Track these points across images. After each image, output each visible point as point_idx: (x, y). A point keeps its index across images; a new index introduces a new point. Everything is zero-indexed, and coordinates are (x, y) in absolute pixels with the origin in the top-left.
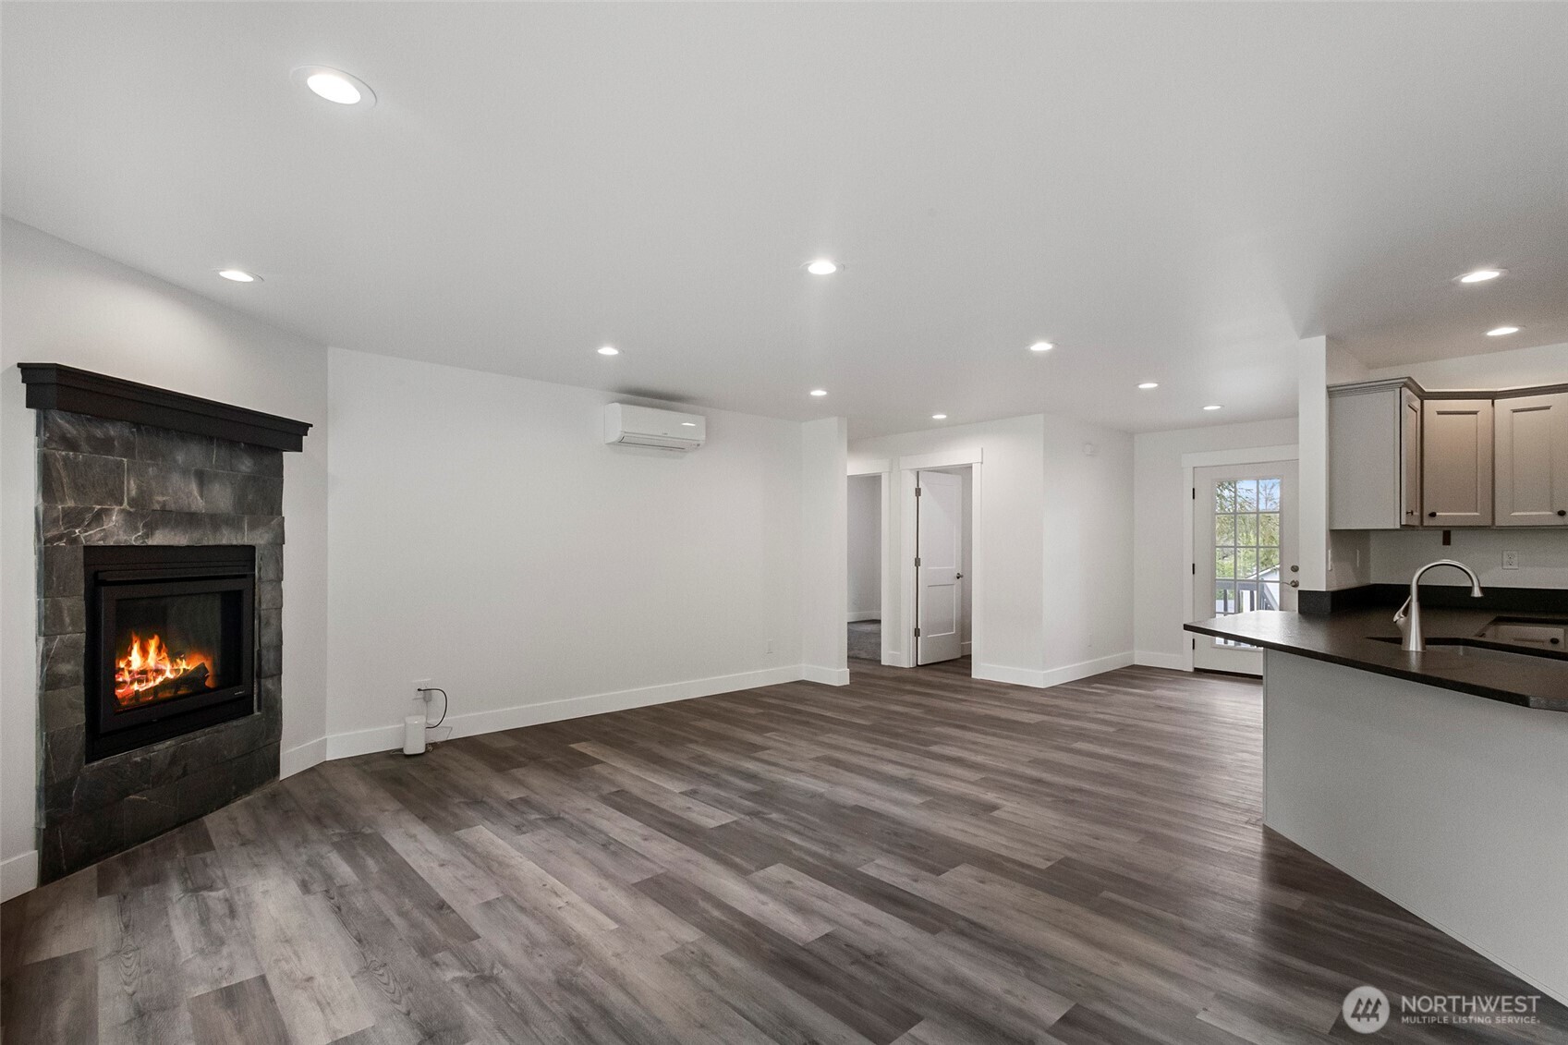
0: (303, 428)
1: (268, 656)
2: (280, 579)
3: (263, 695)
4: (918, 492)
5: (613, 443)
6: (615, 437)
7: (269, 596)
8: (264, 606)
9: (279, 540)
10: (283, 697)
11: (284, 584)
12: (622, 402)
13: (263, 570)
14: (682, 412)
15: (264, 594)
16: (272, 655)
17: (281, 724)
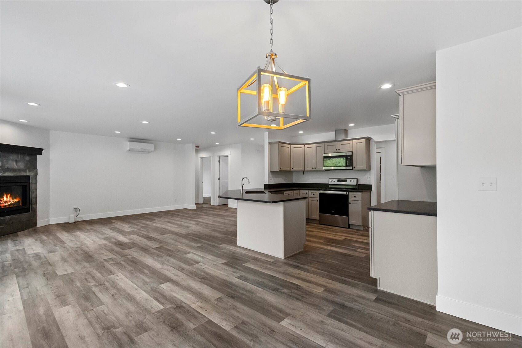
0: (42, 150)
1: (33, 200)
2: (36, 183)
3: (32, 208)
4: (219, 161)
5: (128, 151)
6: (128, 149)
7: (33, 187)
8: (32, 189)
9: (36, 174)
10: (37, 209)
11: (38, 184)
12: (129, 141)
13: (32, 181)
14: (148, 143)
15: (32, 187)
16: (34, 200)
17: (37, 215)
